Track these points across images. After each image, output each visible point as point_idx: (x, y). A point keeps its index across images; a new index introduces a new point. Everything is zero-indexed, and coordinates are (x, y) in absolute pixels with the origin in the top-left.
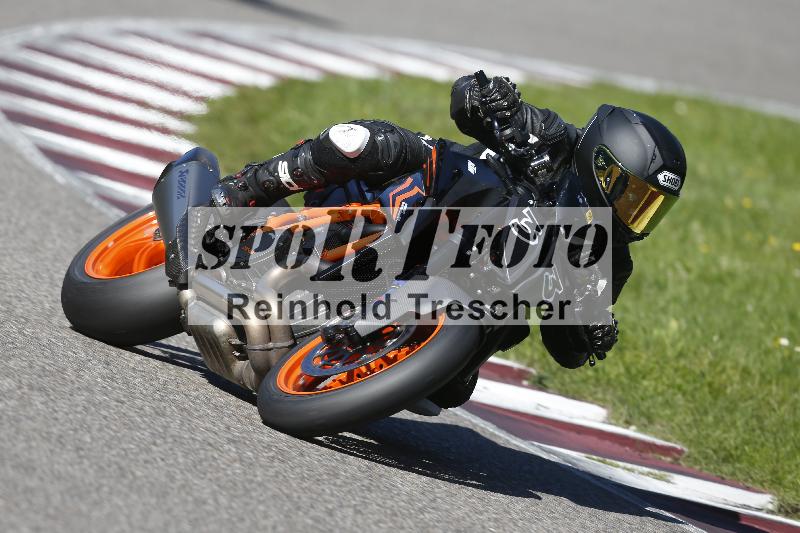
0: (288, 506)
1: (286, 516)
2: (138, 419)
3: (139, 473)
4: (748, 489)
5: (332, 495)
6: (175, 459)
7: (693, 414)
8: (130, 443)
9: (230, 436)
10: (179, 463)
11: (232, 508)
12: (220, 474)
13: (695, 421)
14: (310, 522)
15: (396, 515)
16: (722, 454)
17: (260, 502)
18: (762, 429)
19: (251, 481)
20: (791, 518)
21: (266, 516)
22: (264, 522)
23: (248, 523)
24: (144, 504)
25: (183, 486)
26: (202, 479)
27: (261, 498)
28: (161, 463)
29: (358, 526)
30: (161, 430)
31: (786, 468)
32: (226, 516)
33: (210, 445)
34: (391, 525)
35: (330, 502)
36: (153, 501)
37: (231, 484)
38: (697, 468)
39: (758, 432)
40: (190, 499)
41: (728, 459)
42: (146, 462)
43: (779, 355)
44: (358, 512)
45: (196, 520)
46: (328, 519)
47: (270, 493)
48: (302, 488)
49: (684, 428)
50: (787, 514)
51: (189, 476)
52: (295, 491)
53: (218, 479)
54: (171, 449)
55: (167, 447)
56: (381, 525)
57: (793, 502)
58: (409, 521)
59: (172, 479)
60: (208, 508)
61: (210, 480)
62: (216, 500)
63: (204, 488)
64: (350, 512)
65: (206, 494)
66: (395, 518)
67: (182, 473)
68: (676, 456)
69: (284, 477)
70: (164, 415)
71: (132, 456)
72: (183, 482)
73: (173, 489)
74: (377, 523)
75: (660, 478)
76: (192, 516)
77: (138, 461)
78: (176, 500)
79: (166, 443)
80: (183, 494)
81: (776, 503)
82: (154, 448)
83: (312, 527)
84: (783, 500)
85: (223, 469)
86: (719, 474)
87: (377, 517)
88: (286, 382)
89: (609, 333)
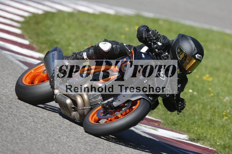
0: (47, 135)
1: (47, 138)
2: (4, 109)
3: (5, 125)
4: (180, 133)
5: (60, 132)
6: (15, 121)
7: (164, 111)
8: (2, 116)
9: (30, 115)
10: (16, 122)
11: (31, 135)
12: (28, 126)
13: (165, 113)
14: (53, 140)
15: (78, 138)
16: (173, 123)
17: (39, 134)
18: (184, 116)
19: (37, 128)
20: (193, 142)
21: (41, 138)
22: (41, 140)
23: (36, 140)
24: (6, 134)
25: (17, 129)
26: (23, 127)
27: (40, 133)
28: (11, 122)
29: (67, 141)
30: (11, 112)
31: (191, 127)
32: (29, 138)
33: (25, 117)
34: (77, 141)
35: (59, 134)
36: (9, 133)
37: (31, 129)
38: (165, 127)
39: (183, 117)
40: (19, 132)
41: (174, 124)
42: (7, 122)
43: (189, 94)
44: (67, 137)
45: (21, 139)
46: (59, 139)
47: (42, 131)
48: (51, 130)
49: (162, 115)
50: (191, 141)
51: (19, 126)
52: (49, 131)
53: (27, 127)
54: (14, 118)
55: (12, 117)
56: (74, 141)
57: (193, 137)
58: (82, 140)
59: (14, 127)
60: (24, 135)
61: (25, 127)
62: (26, 133)
63: (23, 129)
64: (65, 137)
65: (24, 131)
66: (78, 140)
67: (17, 125)
68: (159, 123)
69: (46, 127)
70: (11, 108)
71: (2, 120)
72: (17, 128)
73: (14, 129)
74: (73, 141)
75: (155, 130)
76: (20, 138)
77: (4, 121)
78: (15, 133)
79: (12, 116)
80: (17, 131)
81: (188, 138)
82: (9, 118)
83: (54, 141)
84: (190, 137)
85: (29, 124)
86: (172, 129)
87: (73, 139)
88: (92, 120)
89: (183, 105)
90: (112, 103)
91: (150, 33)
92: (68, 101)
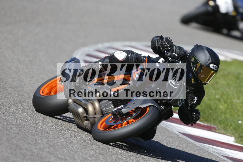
88: (101, 127)
89: (197, 116)
90: (121, 109)
91: (164, 40)
92: (81, 110)
